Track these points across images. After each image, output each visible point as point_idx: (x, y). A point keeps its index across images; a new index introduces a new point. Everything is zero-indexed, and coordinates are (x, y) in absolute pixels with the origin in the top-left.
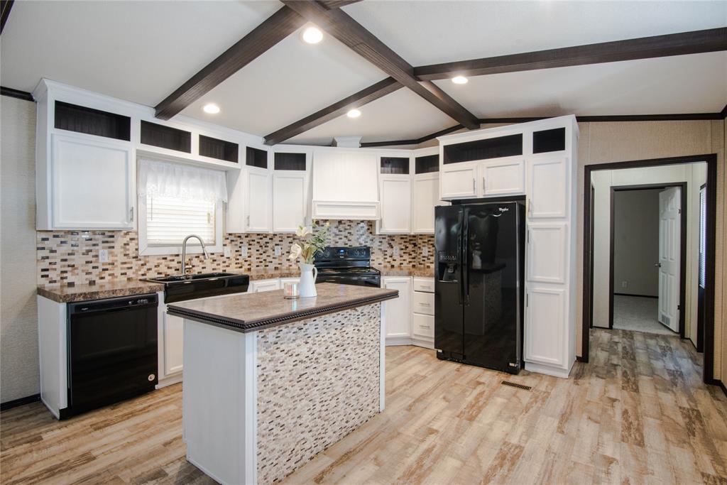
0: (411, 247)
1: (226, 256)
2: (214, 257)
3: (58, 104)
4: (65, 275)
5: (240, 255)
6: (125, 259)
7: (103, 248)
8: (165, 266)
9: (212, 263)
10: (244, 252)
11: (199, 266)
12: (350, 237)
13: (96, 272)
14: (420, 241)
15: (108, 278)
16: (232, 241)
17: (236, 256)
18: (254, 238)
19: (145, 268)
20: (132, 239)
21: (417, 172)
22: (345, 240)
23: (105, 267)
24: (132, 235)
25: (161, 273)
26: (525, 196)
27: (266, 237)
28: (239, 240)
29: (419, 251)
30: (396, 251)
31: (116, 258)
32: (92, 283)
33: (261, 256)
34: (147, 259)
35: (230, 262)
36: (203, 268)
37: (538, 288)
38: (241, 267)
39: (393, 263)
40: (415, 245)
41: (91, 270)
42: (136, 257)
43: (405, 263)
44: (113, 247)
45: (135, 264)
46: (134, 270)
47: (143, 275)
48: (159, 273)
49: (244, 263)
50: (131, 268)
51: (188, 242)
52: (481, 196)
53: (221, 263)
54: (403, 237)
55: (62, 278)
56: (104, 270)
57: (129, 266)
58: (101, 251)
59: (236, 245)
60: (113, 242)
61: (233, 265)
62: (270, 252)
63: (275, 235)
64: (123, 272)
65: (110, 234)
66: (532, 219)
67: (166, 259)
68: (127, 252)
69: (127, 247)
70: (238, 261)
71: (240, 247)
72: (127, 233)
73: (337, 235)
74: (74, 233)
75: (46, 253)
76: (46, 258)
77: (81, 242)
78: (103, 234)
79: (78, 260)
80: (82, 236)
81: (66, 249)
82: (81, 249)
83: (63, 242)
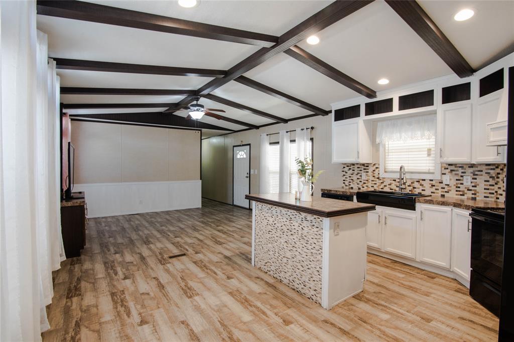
1: (445, 182)
2: (433, 183)
4: (350, 184)
5: (462, 184)
6: (373, 179)
7: (364, 172)
8: (395, 185)
9: (430, 187)
10: (467, 181)
11: (419, 188)
13: (361, 183)
15: (366, 187)
16: (452, 171)
17: (457, 184)
18: (481, 168)
19: (383, 185)
20: (377, 168)
23: (365, 182)
24: (377, 166)
25: (392, 189)
27: (497, 167)
28: (461, 170)
31: (368, 178)
32: (359, 189)
33: (492, 187)
34: (384, 180)
35: (449, 188)
36: (423, 190)
38: (463, 195)
41: (359, 183)
42: (378, 178)
44: (368, 172)
45: (378, 182)
46: (377, 185)
47: (382, 189)
48: (391, 189)
49: (466, 191)
50: (376, 184)
53: (440, 188)
55: (349, 185)
56: (364, 183)
57: (375, 182)
58: (363, 173)
59: (457, 174)
60: (368, 169)
64: (372, 185)
65: (367, 165)
67: (395, 180)
68: (374, 175)
69: (374, 172)
70: (458, 189)
71: (462, 176)
72: (374, 165)
74: (353, 165)
75: (344, 173)
76: (344, 175)
77: (356, 169)
78: (363, 165)
79: (355, 177)
80: (356, 166)
81: (351, 171)
82: (356, 172)
83: (350, 169)
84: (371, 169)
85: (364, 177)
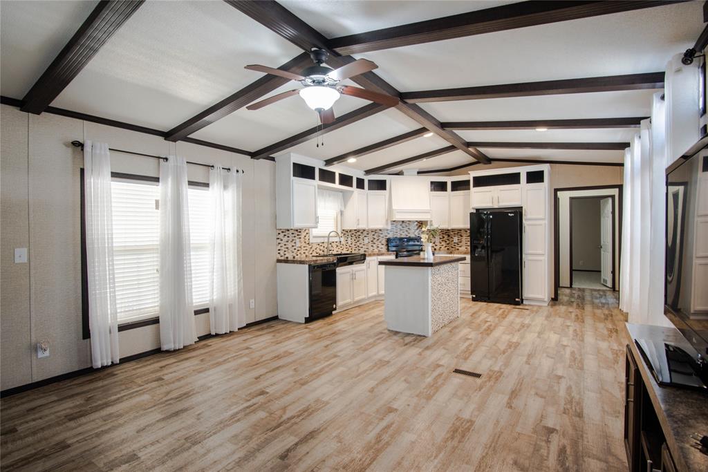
0: (446, 237)
1: (342, 243)
3: (294, 163)
4: (285, 253)
5: (348, 243)
6: (305, 245)
7: (298, 238)
8: (319, 249)
9: (336, 248)
10: (349, 241)
12: (409, 231)
14: (452, 233)
15: (300, 255)
16: (344, 234)
17: (346, 243)
18: (353, 232)
19: (312, 250)
20: (307, 233)
21: (452, 190)
22: (406, 233)
26: (522, 207)
27: (359, 232)
28: (348, 234)
29: (451, 240)
30: (437, 240)
31: (302, 244)
32: (294, 257)
34: (313, 245)
35: (343, 247)
37: (530, 258)
39: (435, 247)
40: (449, 236)
41: (294, 251)
42: (309, 244)
43: (443, 247)
44: (301, 238)
45: (308, 247)
46: (308, 251)
47: (311, 254)
48: (317, 253)
49: (349, 248)
51: (331, 235)
52: (497, 207)
53: (340, 247)
54: (442, 230)
55: (284, 255)
56: (298, 250)
57: (306, 248)
58: (297, 240)
59: (346, 237)
60: (300, 235)
61: (345, 249)
62: (361, 241)
63: (364, 230)
64: (304, 251)
65: (300, 231)
66: (526, 220)
67: (319, 244)
68: (306, 241)
69: (306, 238)
70: (347, 247)
71: (348, 238)
72: (306, 230)
73: (401, 230)
74: (288, 230)
75: (279, 241)
76: (279, 243)
77: (291, 235)
78: (297, 231)
79: (289, 245)
80: (291, 232)
81: (286, 239)
82: (290, 239)
83: (285, 235)
84: (303, 234)
85: (298, 244)
